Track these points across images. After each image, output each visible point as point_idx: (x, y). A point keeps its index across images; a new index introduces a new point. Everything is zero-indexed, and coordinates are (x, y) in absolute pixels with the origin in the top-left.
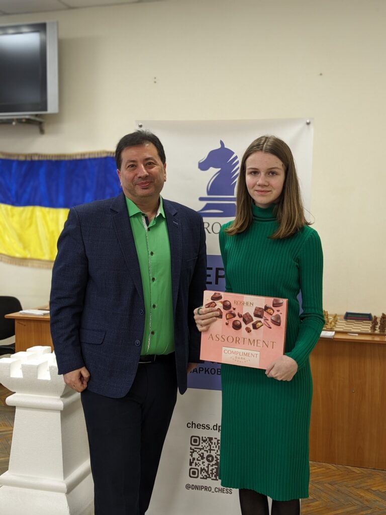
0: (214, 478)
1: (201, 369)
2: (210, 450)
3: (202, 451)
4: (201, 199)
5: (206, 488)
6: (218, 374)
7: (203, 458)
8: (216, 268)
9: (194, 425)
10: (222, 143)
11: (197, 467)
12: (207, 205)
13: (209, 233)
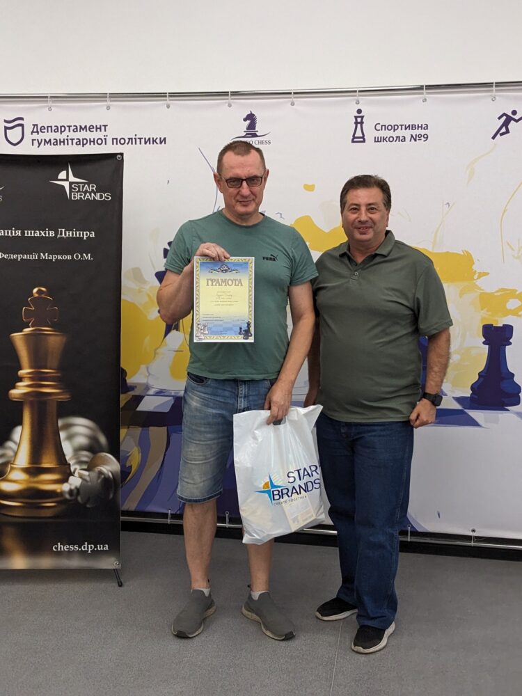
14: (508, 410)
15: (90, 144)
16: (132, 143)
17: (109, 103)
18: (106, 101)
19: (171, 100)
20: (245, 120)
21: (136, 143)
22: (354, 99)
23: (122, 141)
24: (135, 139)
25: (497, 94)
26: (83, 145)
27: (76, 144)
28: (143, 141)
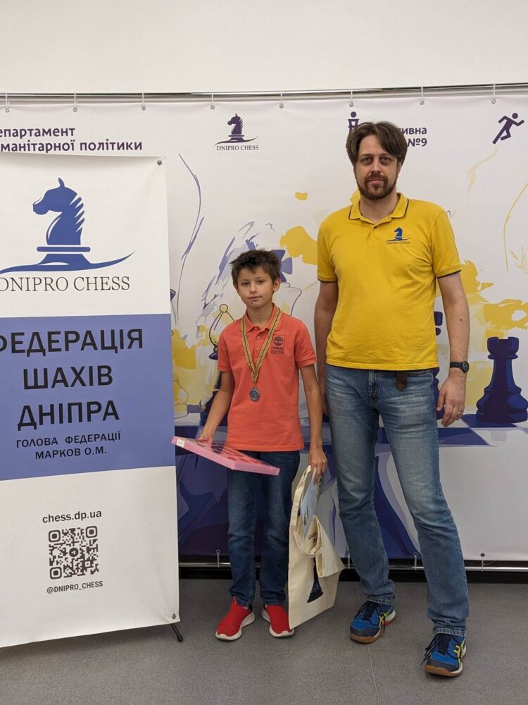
0: (80, 573)
1: (55, 452)
2: (73, 542)
3: (64, 546)
4: (40, 249)
5: (72, 587)
6: (76, 455)
7: (65, 553)
8: (66, 332)
9: (51, 519)
10: (60, 181)
11: (59, 565)
12: (48, 255)
13: (53, 290)
14: (516, 427)
15: (55, 150)
16: (103, 149)
17: (76, 104)
18: (73, 102)
19: (146, 102)
20: (230, 123)
21: (107, 149)
22: (348, 102)
23: (92, 146)
24: (107, 144)
25: (497, 96)
26: (47, 150)
27: (39, 149)
28: (116, 146)
